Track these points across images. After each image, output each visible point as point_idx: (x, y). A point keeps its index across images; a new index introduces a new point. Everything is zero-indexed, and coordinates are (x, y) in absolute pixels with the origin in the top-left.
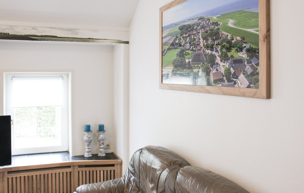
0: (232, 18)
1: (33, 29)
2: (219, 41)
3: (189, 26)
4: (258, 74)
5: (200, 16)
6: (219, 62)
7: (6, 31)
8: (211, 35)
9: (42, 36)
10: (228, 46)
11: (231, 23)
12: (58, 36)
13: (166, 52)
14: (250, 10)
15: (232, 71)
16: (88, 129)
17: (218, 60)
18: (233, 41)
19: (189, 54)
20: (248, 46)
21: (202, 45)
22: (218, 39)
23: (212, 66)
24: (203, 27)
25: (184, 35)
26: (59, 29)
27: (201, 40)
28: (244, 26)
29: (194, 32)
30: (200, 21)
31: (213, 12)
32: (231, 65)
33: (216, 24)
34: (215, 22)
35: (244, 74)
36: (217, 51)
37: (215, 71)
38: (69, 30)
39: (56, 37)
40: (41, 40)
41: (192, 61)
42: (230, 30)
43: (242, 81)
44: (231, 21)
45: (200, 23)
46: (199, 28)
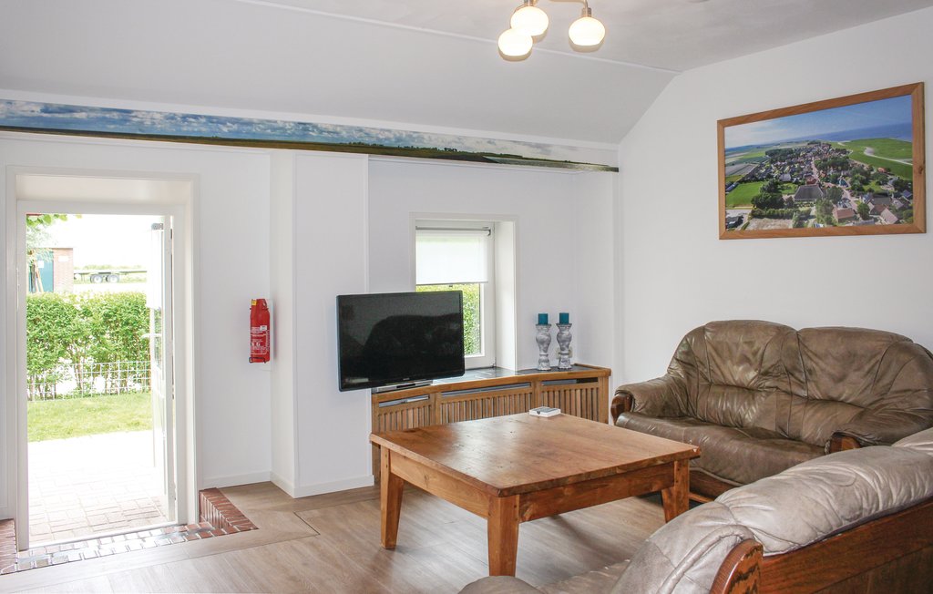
0: (870, 146)
1: (489, 142)
2: (849, 172)
3: (791, 152)
4: (911, 208)
5: (811, 140)
6: (849, 197)
7: (453, 146)
8: (834, 165)
9: (501, 156)
10: (864, 178)
11: (868, 152)
12: (524, 156)
13: (736, 186)
14: (898, 139)
15: (871, 206)
16: (543, 320)
17: (847, 194)
18: (872, 173)
19: (790, 188)
20: (895, 178)
21: (816, 176)
22: (847, 170)
23: (835, 203)
24: (818, 154)
25: (779, 163)
26: (525, 144)
27: (815, 170)
28: (891, 156)
29: (800, 160)
30: (812, 146)
31: (837, 137)
32: (869, 200)
33: (844, 151)
34: (841, 148)
35: (890, 209)
36: (844, 184)
37: (840, 208)
38: (538, 146)
39: (520, 157)
40: (501, 162)
41: (795, 197)
42: (867, 159)
43: (887, 217)
44: (868, 149)
45: (811, 149)
46: (809, 154)
